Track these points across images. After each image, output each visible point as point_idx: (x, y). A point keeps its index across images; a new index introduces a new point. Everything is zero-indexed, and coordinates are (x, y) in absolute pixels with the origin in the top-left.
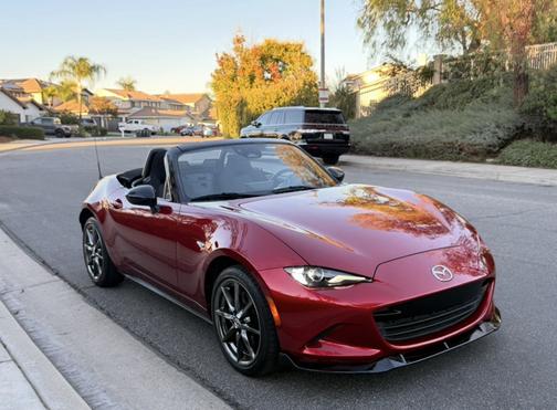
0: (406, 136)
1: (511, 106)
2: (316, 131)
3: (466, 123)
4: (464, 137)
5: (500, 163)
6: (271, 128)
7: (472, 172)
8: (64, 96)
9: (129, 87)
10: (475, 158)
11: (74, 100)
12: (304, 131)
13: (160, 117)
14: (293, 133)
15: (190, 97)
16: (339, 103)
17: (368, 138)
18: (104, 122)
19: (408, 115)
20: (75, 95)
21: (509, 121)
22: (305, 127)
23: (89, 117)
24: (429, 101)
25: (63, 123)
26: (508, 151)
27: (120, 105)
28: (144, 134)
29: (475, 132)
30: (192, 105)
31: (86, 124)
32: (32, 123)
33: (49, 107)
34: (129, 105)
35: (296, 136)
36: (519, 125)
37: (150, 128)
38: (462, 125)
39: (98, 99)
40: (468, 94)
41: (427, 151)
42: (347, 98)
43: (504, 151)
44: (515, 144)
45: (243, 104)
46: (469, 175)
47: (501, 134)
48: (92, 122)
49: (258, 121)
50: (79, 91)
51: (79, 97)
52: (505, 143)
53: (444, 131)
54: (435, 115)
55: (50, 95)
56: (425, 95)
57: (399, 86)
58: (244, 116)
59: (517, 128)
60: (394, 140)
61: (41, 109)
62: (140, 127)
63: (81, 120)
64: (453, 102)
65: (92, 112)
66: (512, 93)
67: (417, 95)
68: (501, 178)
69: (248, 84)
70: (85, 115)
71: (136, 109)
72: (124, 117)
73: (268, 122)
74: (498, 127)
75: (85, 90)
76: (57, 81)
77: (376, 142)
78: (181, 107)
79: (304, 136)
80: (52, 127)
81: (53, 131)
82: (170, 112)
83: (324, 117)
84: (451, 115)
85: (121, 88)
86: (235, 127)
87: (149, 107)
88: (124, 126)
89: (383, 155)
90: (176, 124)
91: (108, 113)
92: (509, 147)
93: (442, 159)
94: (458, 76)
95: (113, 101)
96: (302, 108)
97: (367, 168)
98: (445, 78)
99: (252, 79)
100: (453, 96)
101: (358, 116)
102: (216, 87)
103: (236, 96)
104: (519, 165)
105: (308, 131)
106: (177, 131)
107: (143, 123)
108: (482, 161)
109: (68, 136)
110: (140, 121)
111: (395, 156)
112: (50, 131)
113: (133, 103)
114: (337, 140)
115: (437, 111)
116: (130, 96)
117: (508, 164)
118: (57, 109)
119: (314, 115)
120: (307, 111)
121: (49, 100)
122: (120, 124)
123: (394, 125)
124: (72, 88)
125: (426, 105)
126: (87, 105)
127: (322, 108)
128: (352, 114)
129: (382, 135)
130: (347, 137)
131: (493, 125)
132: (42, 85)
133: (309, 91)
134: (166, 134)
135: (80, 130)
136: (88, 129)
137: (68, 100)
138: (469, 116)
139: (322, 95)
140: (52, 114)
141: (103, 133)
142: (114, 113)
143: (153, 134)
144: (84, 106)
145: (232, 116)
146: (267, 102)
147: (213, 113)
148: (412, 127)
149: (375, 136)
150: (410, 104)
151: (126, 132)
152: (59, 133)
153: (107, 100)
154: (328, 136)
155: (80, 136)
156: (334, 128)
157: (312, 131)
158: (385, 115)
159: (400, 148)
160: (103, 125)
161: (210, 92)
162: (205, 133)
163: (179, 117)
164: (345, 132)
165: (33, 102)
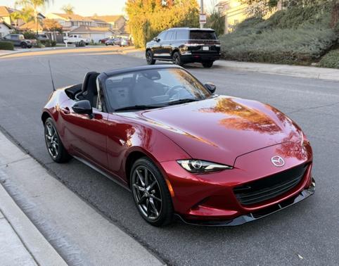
0: (258, 47)
1: (330, 26)
2: (198, 45)
3: (299, 39)
4: (297, 48)
5: (320, 66)
6: (167, 43)
7: (302, 73)
8: (25, 19)
9: (70, 11)
10: (304, 63)
11: (32, 22)
12: (189, 45)
13: (91, 32)
14: (182, 46)
15: (111, 18)
16: (213, 23)
17: (233, 48)
18: (53, 37)
19: (260, 32)
20: (33, 18)
21: (328, 37)
22: (190, 42)
23: (43, 34)
24: (275, 22)
25: (25, 38)
26: (327, 58)
27: (64, 25)
28: (81, 45)
29: (304, 45)
30: (113, 23)
31: (41, 38)
32: (5, 38)
33: (16, 26)
34: (70, 24)
35: (184, 48)
36: (335, 40)
37: (85, 40)
38: (296, 40)
39: (49, 21)
40: (301, 17)
41: (272, 58)
42: (218, 21)
43: (324, 57)
44: (331, 53)
45: (147, 24)
46: (300, 75)
47: (322, 46)
48: (45, 36)
49: (158, 37)
50: (35, 15)
51: (36, 20)
52: (324, 52)
53: (284, 44)
54: (278, 32)
55: (16, 18)
56: (272, 18)
57: (254, 11)
58: (149, 33)
59: (333, 42)
60: (250, 50)
61: (10, 28)
62: (78, 40)
63: (38, 36)
64: (291, 23)
65: (45, 30)
66: (330, 17)
67: (266, 18)
68: (321, 77)
69: (151, 9)
70: (41, 32)
71: (74, 27)
72: (67, 33)
73: (165, 38)
74: (320, 41)
75: (40, 14)
76: (20, 8)
77: (238, 51)
78: (105, 25)
79: (190, 49)
80: (19, 41)
81: (19, 44)
82: (98, 29)
83: (202, 35)
84: (289, 32)
85: (64, 12)
86: (143, 40)
87: (84, 25)
88: (67, 39)
89: (243, 61)
90: (102, 37)
91: (56, 30)
92: (327, 55)
93: (282, 63)
94: (294, 4)
95: (59, 22)
96: (188, 29)
97: (232, 70)
98: (285, 6)
99: (154, 5)
100: (290, 18)
101: (226, 32)
102: (129, 12)
103: (143, 18)
104: (333, 67)
105: (192, 45)
106: (103, 42)
107: (79, 37)
108: (309, 65)
109: (30, 47)
110: (77, 35)
111: (251, 61)
112: (17, 43)
113: (72, 23)
114: (211, 51)
115: (280, 30)
116: (70, 18)
117: (326, 67)
118: (21, 28)
119: (196, 33)
120: (191, 31)
121: (15, 22)
122: (64, 38)
123: (251, 40)
124: (30, 13)
125: (271, 25)
126: (42, 25)
127: (202, 28)
128: (222, 31)
129: (242, 46)
130: (219, 48)
131: (317, 40)
132: (10, 11)
133: (193, 15)
134: (96, 44)
135: (37, 43)
136: (43, 42)
137: (28, 21)
138: (300, 33)
139: (202, 18)
140: (18, 31)
141: (54, 44)
142: (60, 30)
143: (87, 44)
144: (39, 25)
145: (141, 32)
146: (164, 22)
147: (127, 29)
148: (263, 41)
149: (238, 47)
150: (261, 24)
151: (68, 43)
152: (23, 45)
153: (54, 22)
154: (206, 48)
155: (38, 47)
156: (209, 43)
157: (195, 45)
158: (244, 32)
159: (254, 56)
160: (53, 39)
161: (125, 14)
162: (122, 44)
163: (103, 32)
164: (217, 45)
165: (4, 23)
